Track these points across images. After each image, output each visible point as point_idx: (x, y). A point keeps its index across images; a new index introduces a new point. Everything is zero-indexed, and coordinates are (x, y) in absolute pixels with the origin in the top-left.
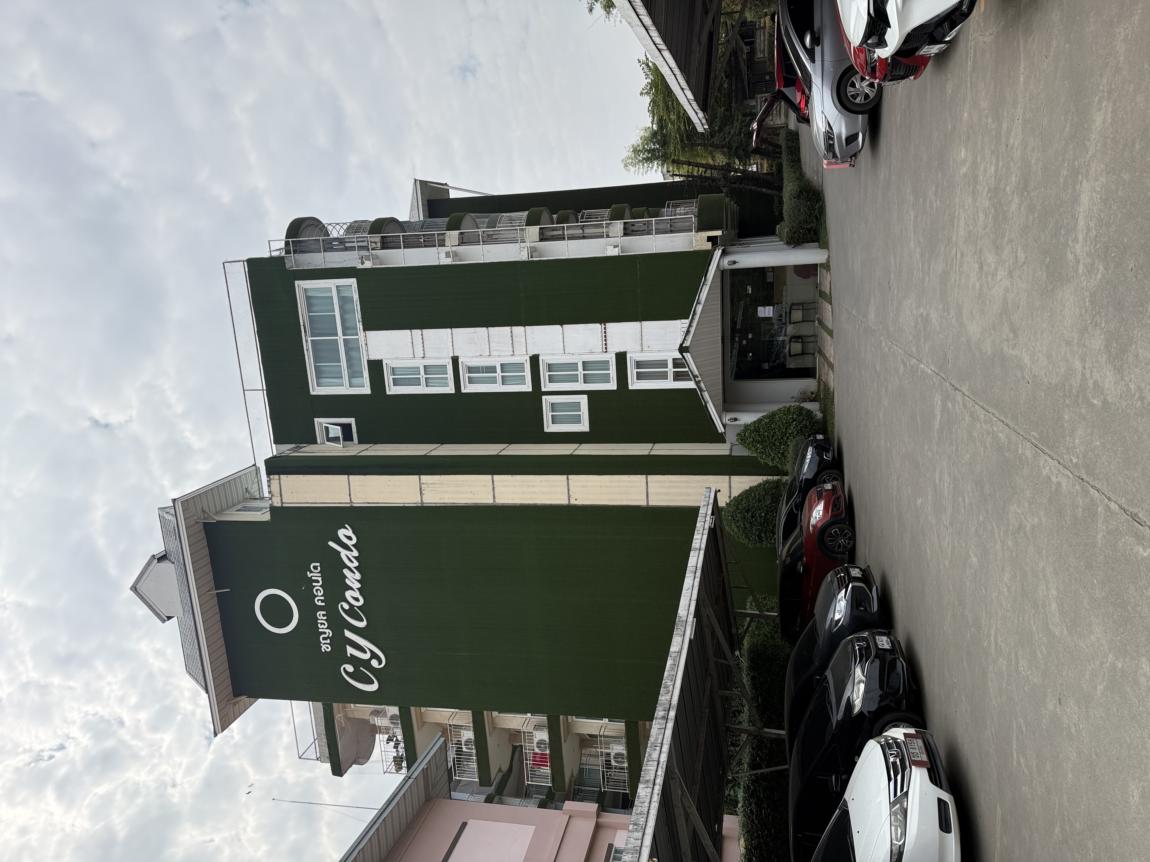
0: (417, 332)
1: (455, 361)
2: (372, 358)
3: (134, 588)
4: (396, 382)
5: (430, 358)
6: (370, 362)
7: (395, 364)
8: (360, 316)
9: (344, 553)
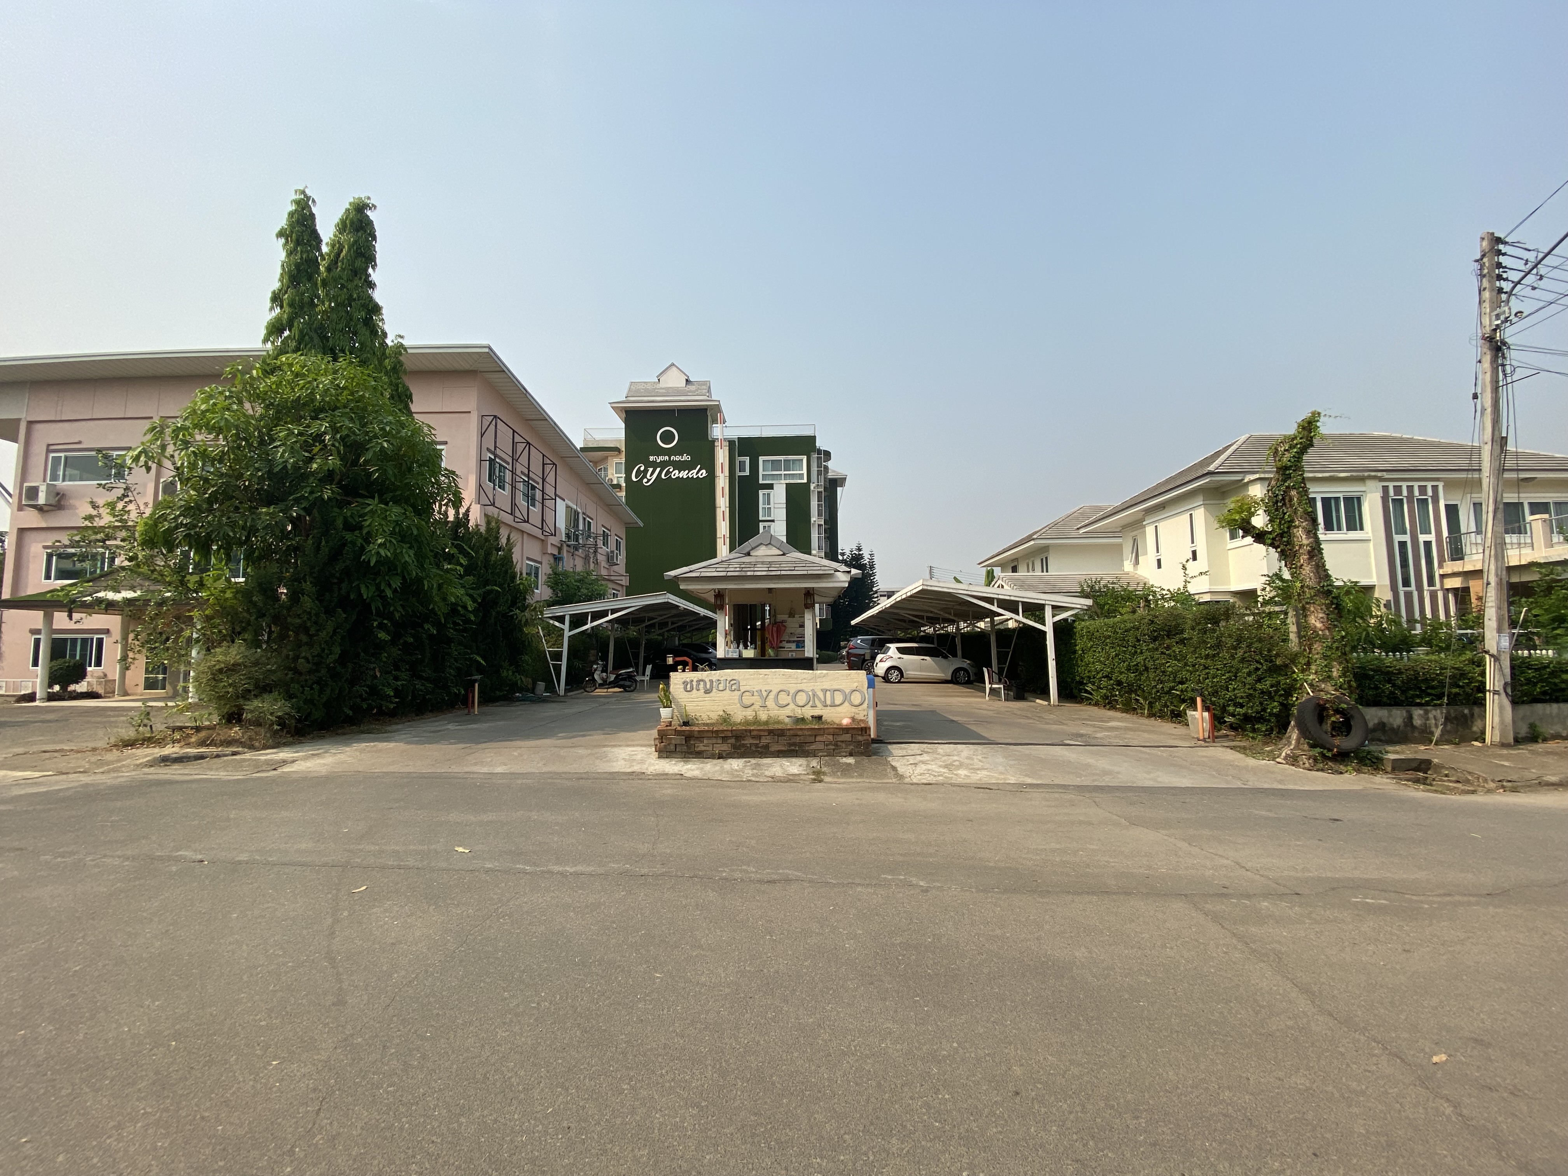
0: (785, 505)
1: (773, 521)
3: (673, 365)
4: (764, 495)
5: (774, 510)
6: (772, 484)
7: (772, 495)
8: (792, 482)
9: (695, 471)
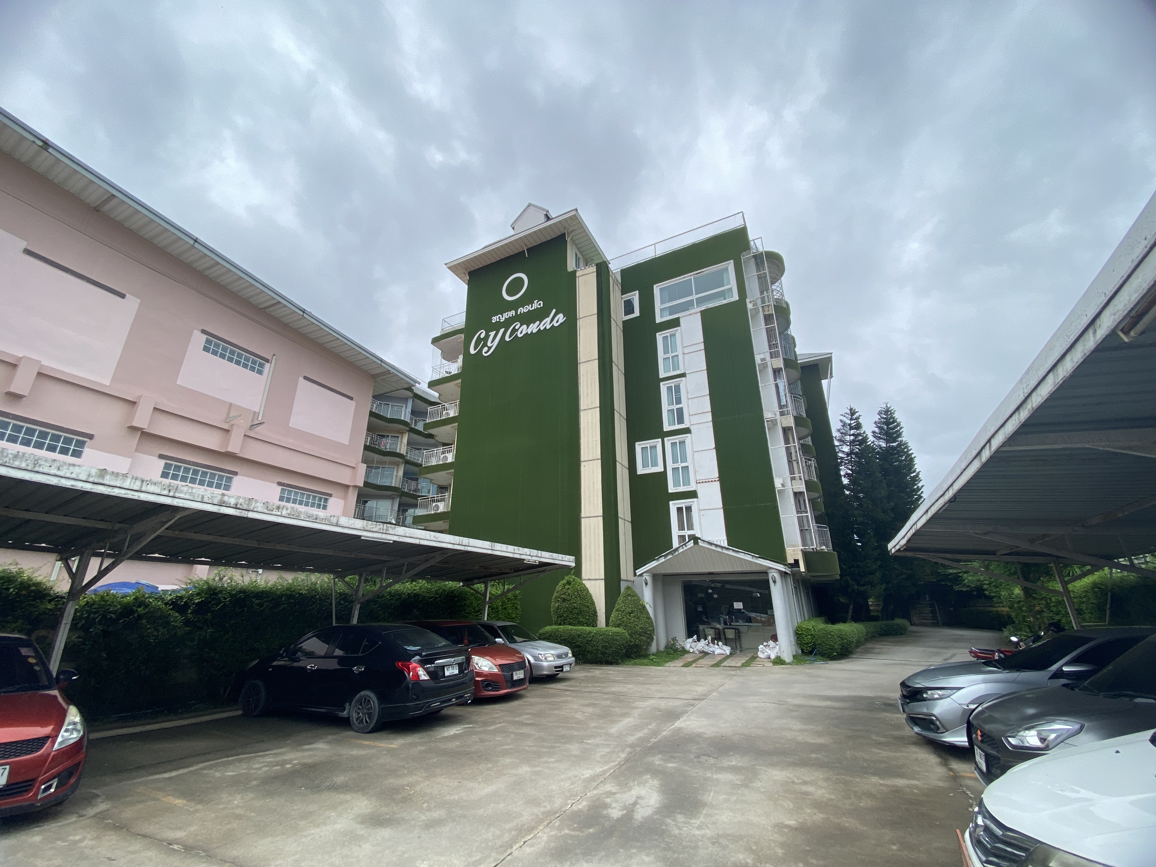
0: (702, 346)
1: (683, 375)
2: (681, 320)
3: (530, 205)
4: (665, 338)
5: (684, 358)
6: (678, 319)
7: (678, 335)
8: (711, 307)
9: (548, 319)
